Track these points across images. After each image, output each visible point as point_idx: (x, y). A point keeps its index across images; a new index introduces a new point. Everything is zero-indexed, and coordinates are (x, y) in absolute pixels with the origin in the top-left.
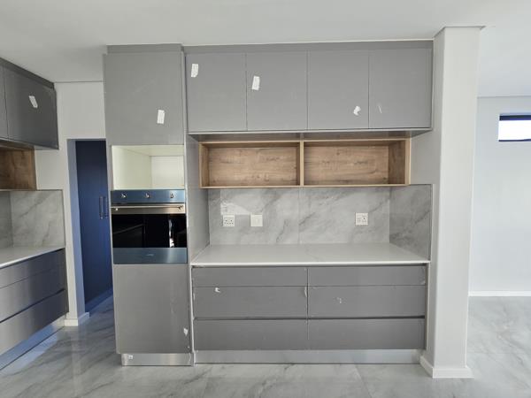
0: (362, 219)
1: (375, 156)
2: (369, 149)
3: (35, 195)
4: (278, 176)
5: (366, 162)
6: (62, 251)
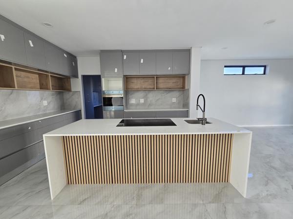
0: (174, 100)
1: (178, 81)
2: (176, 78)
3: (71, 93)
4: (148, 87)
5: (175, 82)
6: (81, 110)
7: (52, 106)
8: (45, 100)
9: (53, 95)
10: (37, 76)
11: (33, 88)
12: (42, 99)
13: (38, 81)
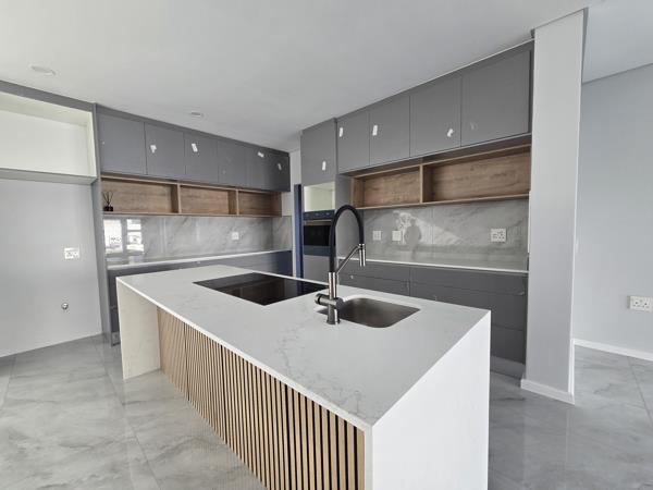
0: (499, 235)
3: (281, 219)
6: (291, 252)
7: (247, 241)
8: (235, 230)
9: (252, 223)
10: (226, 194)
11: (217, 213)
12: (231, 229)
13: (227, 202)
